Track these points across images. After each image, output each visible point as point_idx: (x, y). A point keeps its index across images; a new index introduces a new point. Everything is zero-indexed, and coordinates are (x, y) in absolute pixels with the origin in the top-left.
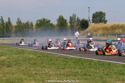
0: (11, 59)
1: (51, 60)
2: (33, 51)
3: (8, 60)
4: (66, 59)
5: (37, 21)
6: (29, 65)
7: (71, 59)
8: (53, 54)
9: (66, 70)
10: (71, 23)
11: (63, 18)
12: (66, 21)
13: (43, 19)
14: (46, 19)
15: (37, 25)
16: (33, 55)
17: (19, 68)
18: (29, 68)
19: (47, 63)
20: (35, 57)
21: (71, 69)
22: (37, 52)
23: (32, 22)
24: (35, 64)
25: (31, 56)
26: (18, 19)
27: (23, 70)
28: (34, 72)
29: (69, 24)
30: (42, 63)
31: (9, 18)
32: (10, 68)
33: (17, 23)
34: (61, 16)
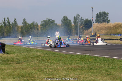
0: (20, 56)
1: (58, 57)
2: (40, 50)
3: (17, 58)
4: (73, 55)
5: (42, 22)
6: (38, 61)
7: (77, 55)
8: (59, 52)
9: (73, 65)
10: (75, 23)
11: (67, 19)
12: (70, 21)
13: (47, 20)
14: (51, 19)
15: (42, 25)
16: (40, 53)
17: (28, 64)
18: (37, 64)
19: (55, 59)
20: (42, 55)
21: (78, 64)
22: (44, 50)
23: (37, 23)
24: (43, 60)
25: (39, 54)
26: (24, 20)
27: (32, 66)
28: (43, 68)
29: (73, 24)
30: (49, 59)
31: (15, 19)
32: (20, 65)
33: (22, 23)
34: (65, 16)
